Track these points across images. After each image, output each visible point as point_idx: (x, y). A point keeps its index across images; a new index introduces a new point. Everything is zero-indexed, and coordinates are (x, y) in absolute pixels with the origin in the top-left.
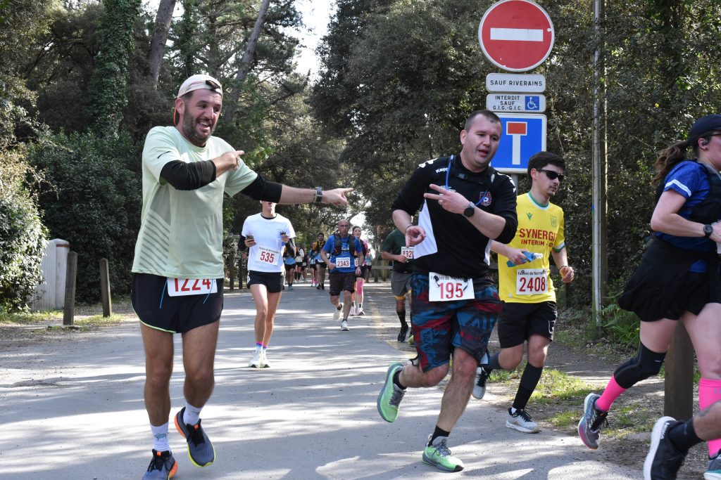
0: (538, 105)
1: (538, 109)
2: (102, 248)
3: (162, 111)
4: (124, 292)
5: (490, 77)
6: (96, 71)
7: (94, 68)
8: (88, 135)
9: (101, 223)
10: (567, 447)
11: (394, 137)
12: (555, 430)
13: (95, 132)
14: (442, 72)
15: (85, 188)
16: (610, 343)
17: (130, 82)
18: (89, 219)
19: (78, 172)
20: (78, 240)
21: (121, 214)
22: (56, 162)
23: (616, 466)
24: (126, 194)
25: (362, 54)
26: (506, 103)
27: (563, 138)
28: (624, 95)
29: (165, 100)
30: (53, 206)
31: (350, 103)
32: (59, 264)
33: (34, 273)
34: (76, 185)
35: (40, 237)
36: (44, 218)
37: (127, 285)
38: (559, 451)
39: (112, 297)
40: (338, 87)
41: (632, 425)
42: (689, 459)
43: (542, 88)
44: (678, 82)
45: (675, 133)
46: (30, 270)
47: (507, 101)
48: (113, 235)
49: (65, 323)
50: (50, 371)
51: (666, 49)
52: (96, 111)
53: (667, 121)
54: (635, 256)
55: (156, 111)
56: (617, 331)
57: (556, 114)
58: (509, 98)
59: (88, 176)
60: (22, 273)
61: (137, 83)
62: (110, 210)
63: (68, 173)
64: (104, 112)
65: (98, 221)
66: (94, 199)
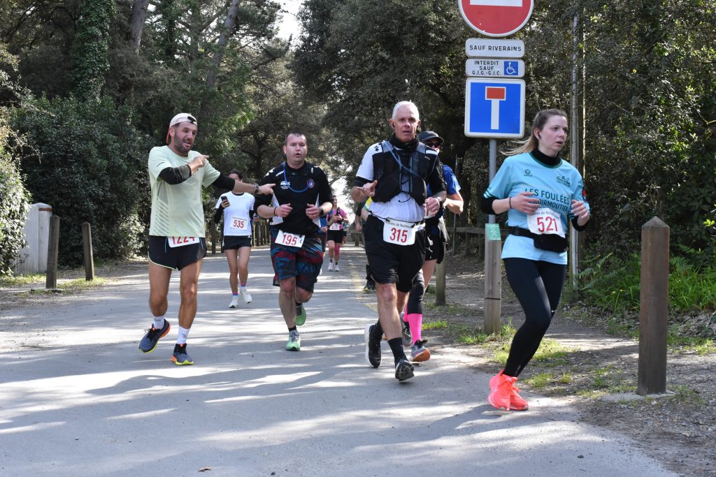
0: (517, 70)
1: (517, 74)
2: (83, 212)
3: (144, 76)
4: (107, 256)
5: (470, 42)
6: (78, 35)
7: (76, 33)
8: (69, 100)
9: (84, 187)
10: (542, 408)
11: (375, 102)
12: (531, 391)
13: (77, 96)
14: (423, 38)
15: (67, 152)
16: (586, 306)
17: (112, 47)
18: (71, 183)
19: (60, 136)
20: (61, 204)
21: (103, 178)
22: (38, 127)
23: (590, 426)
24: (108, 159)
25: (343, 18)
26: (485, 68)
27: (542, 103)
28: (603, 61)
29: (147, 64)
30: (35, 170)
31: (331, 69)
32: (42, 228)
33: (17, 237)
34: (58, 149)
35: (23, 201)
36: (27, 182)
37: (110, 249)
38: (535, 412)
39: (95, 261)
40: (319, 52)
41: (606, 387)
42: (662, 420)
43: (521, 54)
44: (656, 48)
45: (652, 98)
46: (13, 234)
47: (486, 66)
48: (96, 200)
49: (47, 287)
50: (33, 334)
51: (644, 15)
52: (78, 76)
53: (644, 87)
54: (612, 221)
55: (138, 76)
56: (593, 295)
57: (535, 80)
58: (488, 63)
59: (71, 140)
60: (5, 236)
61: (119, 48)
62: (92, 174)
63: (50, 137)
64: (86, 77)
65: (80, 185)
66: (76, 164)
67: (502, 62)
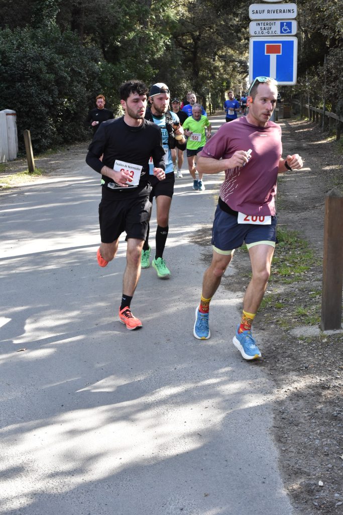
0: (291, 29)
1: (291, 32)
2: (38, 114)
5: (252, 7)
9: (37, 96)
15: (24, 71)
18: (28, 93)
19: (20, 59)
20: (22, 109)
21: (53, 88)
22: (4, 52)
24: (56, 74)
26: (265, 29)
30: (2, 85)
32: (9, 128)
34: (17, 69)
43: (294, 15)
47: (266, 27)
48: (46, 104)
52: (39, 7)
58: (267, 24)
59: (26, 61)
62: (44, 86)
63: (11, 60)
64: (45, 7)
65: (35, 95)
66: (31, 79)
67: (278, 23)
